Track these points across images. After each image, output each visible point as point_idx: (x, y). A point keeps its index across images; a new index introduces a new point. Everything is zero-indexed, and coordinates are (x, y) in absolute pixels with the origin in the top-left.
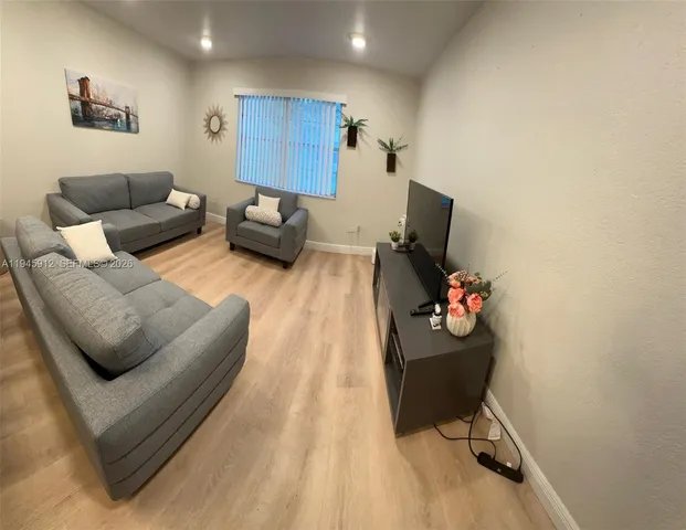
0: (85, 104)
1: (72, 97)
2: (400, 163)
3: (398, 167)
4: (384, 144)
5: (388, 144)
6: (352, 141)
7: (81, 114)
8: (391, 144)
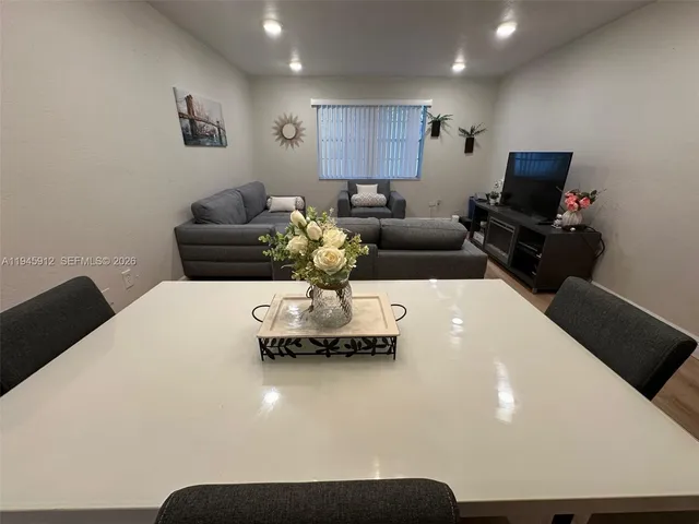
0: (192, 121)
1: (181, 116)
2: (478, 145)
3: (475, 148)
4: (464, 131)
5: (469, 131)
6: (435, 132)
7: (190, 133)
8: (472, 131)
